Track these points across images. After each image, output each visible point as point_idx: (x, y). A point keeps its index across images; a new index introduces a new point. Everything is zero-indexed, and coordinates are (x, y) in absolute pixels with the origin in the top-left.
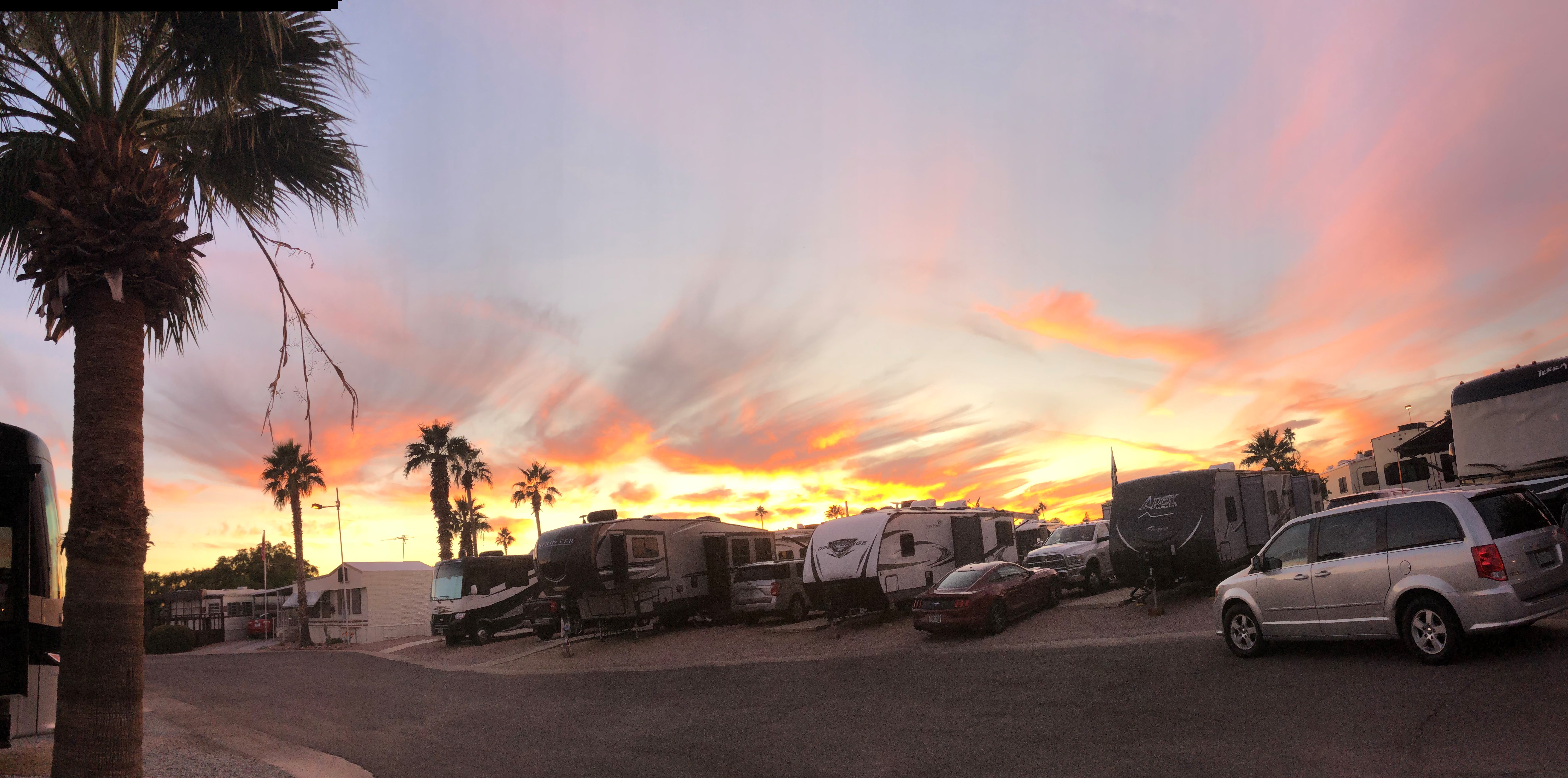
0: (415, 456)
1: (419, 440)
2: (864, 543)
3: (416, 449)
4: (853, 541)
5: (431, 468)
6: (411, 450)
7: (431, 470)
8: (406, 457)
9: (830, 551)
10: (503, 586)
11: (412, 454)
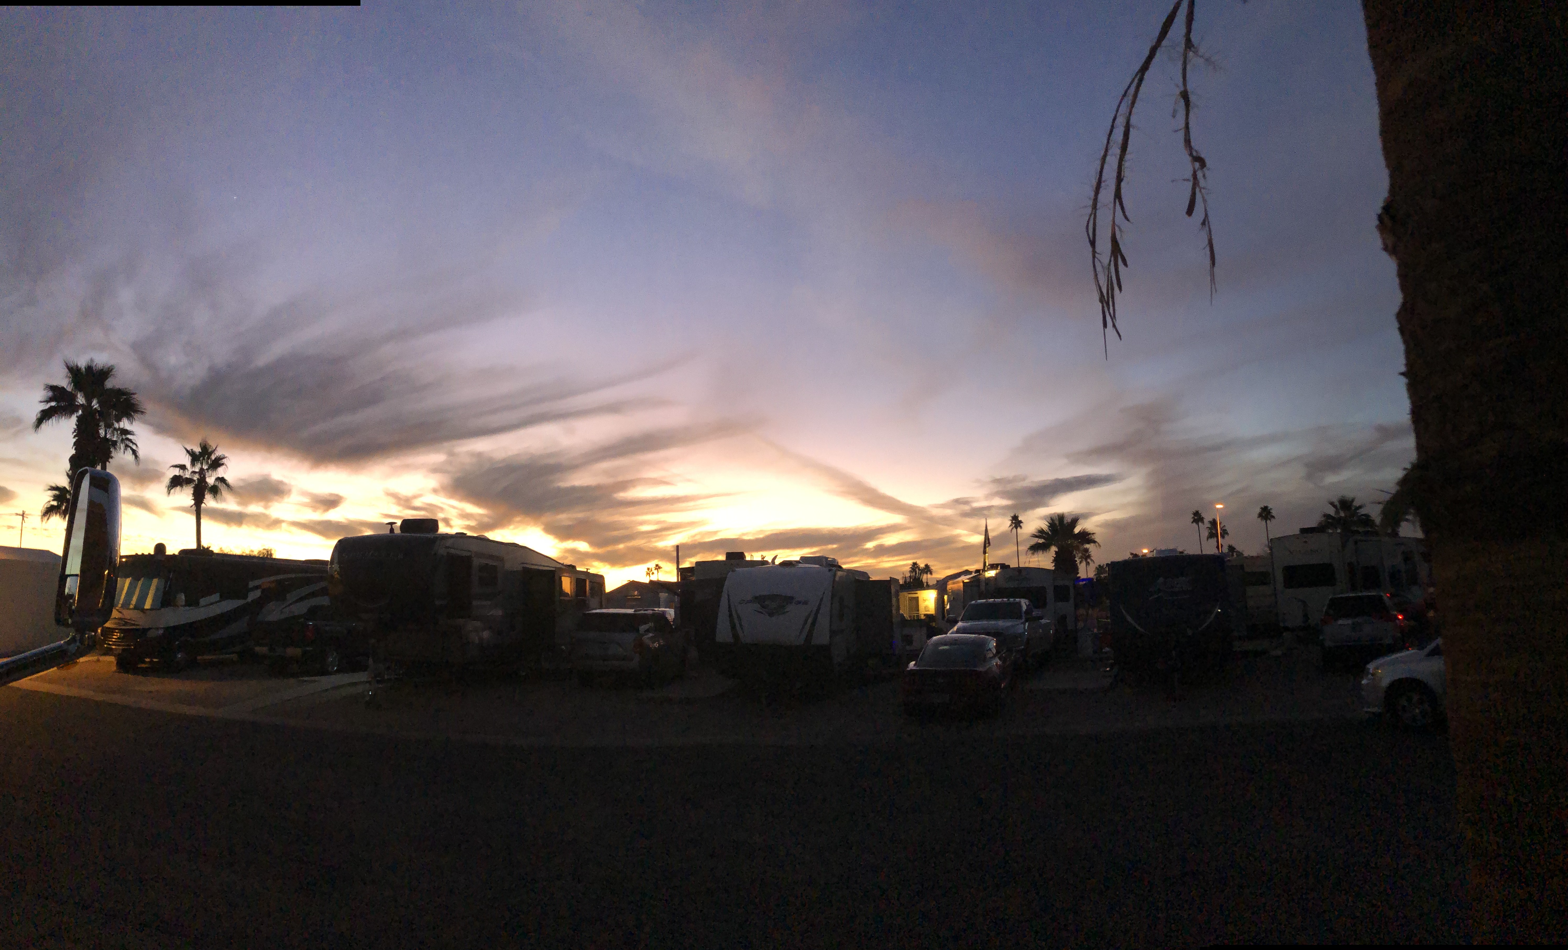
0: (53, 404)
1: (63, 381)
2: (806, 603)
3: (57, 393)
4: (790, 599)
5: (76, 425)
6: (50, 394)
7: (75, 427)
8: (41, 402)
9: (757, 606)
10: (216, 597)
11: (48, 401)
